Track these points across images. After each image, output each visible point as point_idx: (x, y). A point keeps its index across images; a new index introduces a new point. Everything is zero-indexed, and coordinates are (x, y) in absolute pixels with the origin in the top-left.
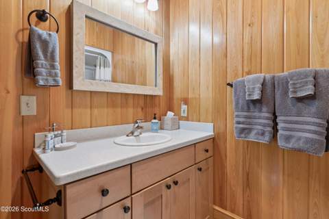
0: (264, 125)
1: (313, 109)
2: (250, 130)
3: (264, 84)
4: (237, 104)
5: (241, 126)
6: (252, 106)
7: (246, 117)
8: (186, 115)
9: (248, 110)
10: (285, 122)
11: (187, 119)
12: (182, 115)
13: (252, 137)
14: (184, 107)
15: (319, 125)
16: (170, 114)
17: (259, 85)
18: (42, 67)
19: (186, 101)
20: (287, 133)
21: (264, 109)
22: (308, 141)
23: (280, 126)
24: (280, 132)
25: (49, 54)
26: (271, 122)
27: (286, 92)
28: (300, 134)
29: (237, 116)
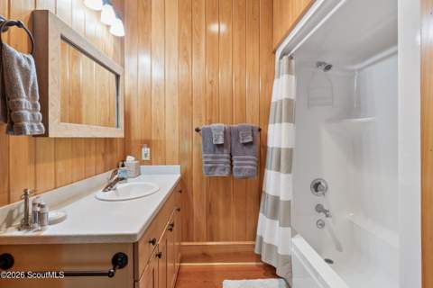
0: (225, 163)
1: (252, 150)
2: (216, 167)
3: (225, 132)
4: (205, 146)
5: (209, 165)
6: (217, 149)
7: (213, 158)
8: (148, 158)
9: (214, 152)
10: (238, 160)
11: (150, 163)
12: (144, 158)
13: (217, 174)
14: (146, 150)
15: (254, 160)
16: (130, 159)
17: (222, 133)
18: (26, 109)
19: (148, 143)
20: (239, 167)
21: (225, 151)
22: (250, 171)
23: (235, 162)
24: (235, 167)
25: (30, 89)
26: (229, 161)
27: (238, 139)
28: (246, 167)
29: (206, 157)
